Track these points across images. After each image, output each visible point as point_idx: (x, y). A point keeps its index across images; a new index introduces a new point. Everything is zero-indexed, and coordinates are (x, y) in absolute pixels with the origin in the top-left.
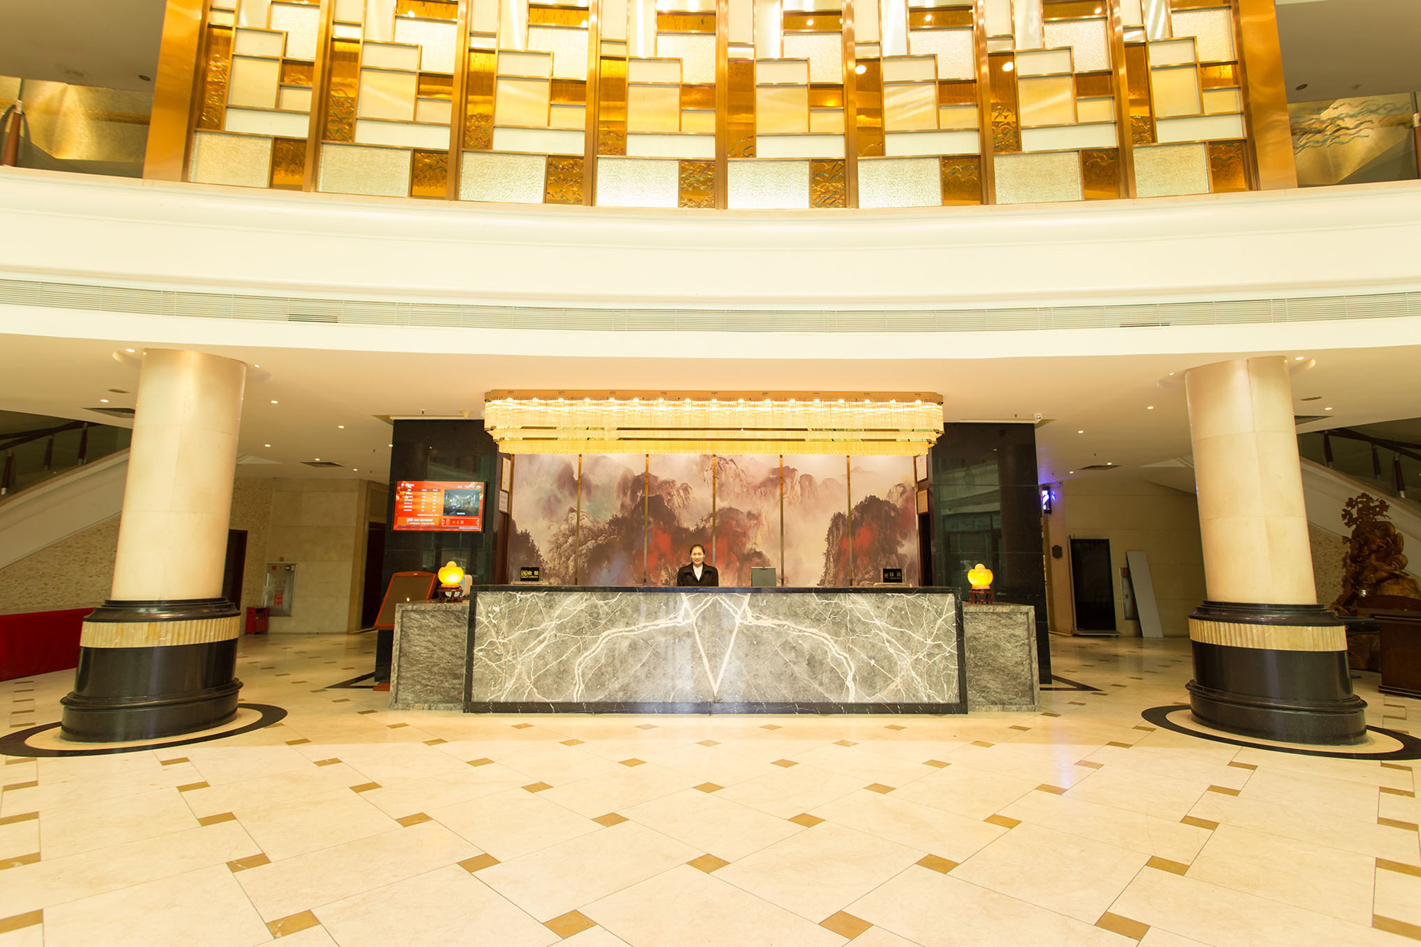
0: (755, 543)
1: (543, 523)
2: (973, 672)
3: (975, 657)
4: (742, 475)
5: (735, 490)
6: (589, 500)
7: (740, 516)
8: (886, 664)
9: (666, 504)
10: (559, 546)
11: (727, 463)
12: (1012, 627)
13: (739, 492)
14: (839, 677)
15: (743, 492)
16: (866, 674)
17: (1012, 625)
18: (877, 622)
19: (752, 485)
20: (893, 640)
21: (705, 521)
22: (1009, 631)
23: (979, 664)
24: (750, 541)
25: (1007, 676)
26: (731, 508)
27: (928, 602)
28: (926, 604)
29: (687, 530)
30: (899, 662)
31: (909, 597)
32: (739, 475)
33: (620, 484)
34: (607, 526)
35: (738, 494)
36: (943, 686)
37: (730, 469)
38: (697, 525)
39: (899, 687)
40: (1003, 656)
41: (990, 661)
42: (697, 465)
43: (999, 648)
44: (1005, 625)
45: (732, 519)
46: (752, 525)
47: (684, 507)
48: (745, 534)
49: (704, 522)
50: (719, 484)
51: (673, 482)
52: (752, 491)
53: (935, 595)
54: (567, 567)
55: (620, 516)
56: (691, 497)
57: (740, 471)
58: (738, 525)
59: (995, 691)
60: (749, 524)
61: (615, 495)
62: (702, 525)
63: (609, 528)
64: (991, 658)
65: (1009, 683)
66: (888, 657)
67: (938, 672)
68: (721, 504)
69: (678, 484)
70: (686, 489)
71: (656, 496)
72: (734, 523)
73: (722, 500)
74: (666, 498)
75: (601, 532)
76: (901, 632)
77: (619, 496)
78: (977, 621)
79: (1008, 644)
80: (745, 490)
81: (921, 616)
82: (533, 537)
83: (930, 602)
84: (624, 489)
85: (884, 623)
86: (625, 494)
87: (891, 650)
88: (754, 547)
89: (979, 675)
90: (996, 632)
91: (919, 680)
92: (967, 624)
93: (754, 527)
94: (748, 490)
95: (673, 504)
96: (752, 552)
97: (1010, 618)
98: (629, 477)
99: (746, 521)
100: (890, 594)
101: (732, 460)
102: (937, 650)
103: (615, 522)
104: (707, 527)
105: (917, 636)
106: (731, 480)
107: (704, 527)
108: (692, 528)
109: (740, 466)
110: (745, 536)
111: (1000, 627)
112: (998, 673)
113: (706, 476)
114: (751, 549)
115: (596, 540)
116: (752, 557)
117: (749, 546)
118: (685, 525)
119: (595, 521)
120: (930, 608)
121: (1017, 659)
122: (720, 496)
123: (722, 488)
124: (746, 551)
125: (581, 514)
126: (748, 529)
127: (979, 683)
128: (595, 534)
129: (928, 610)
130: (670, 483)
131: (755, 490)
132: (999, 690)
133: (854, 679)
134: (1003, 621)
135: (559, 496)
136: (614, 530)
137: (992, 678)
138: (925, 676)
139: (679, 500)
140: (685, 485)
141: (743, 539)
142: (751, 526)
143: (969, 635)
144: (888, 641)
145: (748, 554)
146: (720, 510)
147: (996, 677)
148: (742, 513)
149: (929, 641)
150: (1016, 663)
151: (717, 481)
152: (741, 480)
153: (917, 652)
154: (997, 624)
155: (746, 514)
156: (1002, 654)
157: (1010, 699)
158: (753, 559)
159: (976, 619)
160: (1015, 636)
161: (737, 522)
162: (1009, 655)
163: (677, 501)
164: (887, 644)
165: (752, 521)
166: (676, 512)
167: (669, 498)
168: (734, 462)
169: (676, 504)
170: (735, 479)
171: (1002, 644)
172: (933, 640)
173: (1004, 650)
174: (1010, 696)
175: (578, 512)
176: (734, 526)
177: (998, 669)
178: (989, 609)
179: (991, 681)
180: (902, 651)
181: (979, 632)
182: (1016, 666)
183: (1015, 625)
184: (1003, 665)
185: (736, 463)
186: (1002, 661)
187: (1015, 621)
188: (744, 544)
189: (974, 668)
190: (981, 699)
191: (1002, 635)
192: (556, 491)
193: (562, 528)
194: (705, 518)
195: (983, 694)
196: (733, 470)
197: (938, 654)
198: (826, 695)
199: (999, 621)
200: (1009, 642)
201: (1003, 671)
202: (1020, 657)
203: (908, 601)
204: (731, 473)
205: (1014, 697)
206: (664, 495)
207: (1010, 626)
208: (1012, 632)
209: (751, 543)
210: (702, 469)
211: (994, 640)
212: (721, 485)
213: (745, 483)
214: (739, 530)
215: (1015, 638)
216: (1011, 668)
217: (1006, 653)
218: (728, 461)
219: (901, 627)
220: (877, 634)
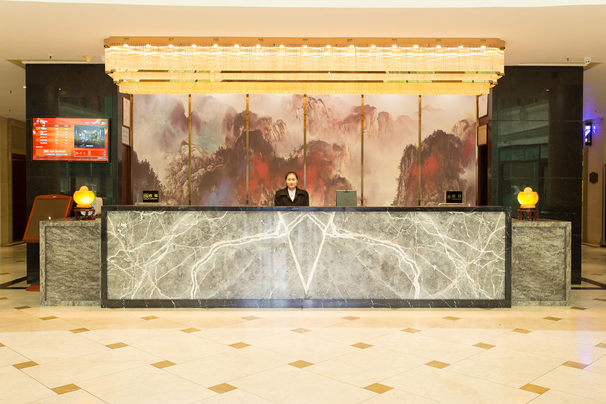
0: (339, 171)
1: (160, 154)
2: (517, 275)
3: (519, 263)
4: (329, 113)
5: (323, 125)
6: (199, 135)
8: (446, 269)
9: (264, 137)
10: (174, 174)
11: (316, 102)
12: (553, 239)
13: (326, 127)
14: (407, 279)
16: (429, 277)
17: (552, 237)
18: (440, 235)
19: (337, 121)
20: (453, 250)
21: (298, 152)
22: (549, 243)
23: (522, 269)
24: (335, 168)
25: (545, 278)
26: (319, 141)
27: (483, 219)
29: (282, 160)
30: (456, 267)
31: (467, 215)
32: (326, 113)
33: (224, 120)
34: (214, 157)
35: (325, 129)
36: (491, 286)
37: (319, 107)
38: (290, 156)
39: (456, 287)
41: (532, 266)
42: (290, 104)
43: (540, 256)
44: (546, 238)
45: (321, 150)
46: (337, 156)
47: (280, 140)
48: (331, 163)
49: (296, 153)
50: (309, 120)
51: (270, 119)
52: (337, 127)
53: (489, 213)
54: (182, 191)
55: (225, 148)
56: (285, 131)
57: (327, 109)
58: (325, 155)
59: (534, 290)
60: (334, 155)
61: (221, 130)
62: (295, 155)
63: (216, 157)
64: (532, 264)
65: (546, 284)
66: (448, 263)
67: (488, 275)
68: (310, 138)
69: (274, 121)
70: (281, 125)
71: (256, 131)
72: (321, 154)
73: (312, 133)
74: (264, 132)
75: (210, 161)
76: (459, 243)
77: (224, 131)
78: (523, 234)
79: (547, 253)
80: (331, 126)
81: (477, 230)
82: (152, 166)
84: (228, 125)
85: (445, 236)
86: (229, 129)
87: (451, 258)
88: (338, 173)
89: (522, 278)
90: (538, 243)
91: (473, 281)
92: (515, 236)
93: (338, 158)
94: (334, 126)
95: (270, 138)
96: (337, 178)
97: (551, 232)
98: (232, 115)
99: (332, 152)
100: (451, 213)
101: (320, 100)
102: (488, 257)
103: (221, 153)
104: (299, 157)
105: (472, 247)
106: (319, 117)
107: (296, 157)
108: (286, 158)
109: (327, 105)
110: (331, 165)
111: (542, 239)
112: (538, 276)
113: (298, 113)
114: (336, 176)
115: (206, 168)
116: (337, 182)
117: (334, 173)
118: (281, 155)
119: (204, 153)
120: (484, 224)
121: (554, 265)
122: (310, 131)
123: (312, 124)
124: (331, 177)
125: (192, 146)
126: (333, 159)
127: (521, 283)
128: (205, 163)
130: (267, 120)
131: (340, 126)
132: (537, 289)
133: (420, 281)
134: (545, 234)
135: (173, 131)
136: (220, 160)
137: (532, 280)
138: (478, 278)
139: (275, 134)
140: (280, 122)
141: (329, 166)
142: (336, 156)
143: (516, 245)
144: (449, 251)
145: (334, 180)
146: (311, 143)
147: (536, 279)
148: (328, 145)
149: (482, 251)
150: (553, 267)
151: (307, 118)
152: (328, 117)
153: (472, 259)
154: (540, 237)
155: (332, 146)
156: (542, 261)
157: (546, 296)
158: (338, 184)
159: (522, 232)
160: (554, 246)
161: (324, 152)
162: (548, 261)
163: (273, 135)
164: (448, 253)
165: (337, 152)
166: (273, 144)
167: (267, 132)
168: (322, 102)
169: (273, 138)
170: (322, 116)
171: (542, 253)
172: (486, 250)
173: (544, 258)
174: (547, 294)
175: (189, 145)
176: (322, 156)
177: (538, 273)
178: (534, 224)
179: (531, 282)
180: (460, 259)
181: (524, 243)
182: (553, 271)
183: (555, 237)
184: (542, 270)
185: (324, 102)
186: (542, 266)
187: (554, 234)
188: (330, 172)
189: (518, 272)
190: (522, 296)
191: (543, 246)
192: (170, 127)
193: (176, 158)
194: (297, 149)
195: (524, 293)
196: (321, 108)
197: (489, 261)
198: (397, 293)
199: (541, 234)
200: (548, 251)
201: (542, 274)
202: (557, 263)
203: (466, 218)
204: (319, 111)
205: (549, 295)
206: (262, 130)
207: (550, 239)
208: (551, 243)
209: (336, 170)
210: (295, 108)
211: (536, 250)
212: (311, 121)
213: (331, 119)
214: (326, 160)
215: (553, 248)
216: (548, 272)
217: (545, 260)
218: (317, 100)
219: (459, 239)
220: (440, 245)
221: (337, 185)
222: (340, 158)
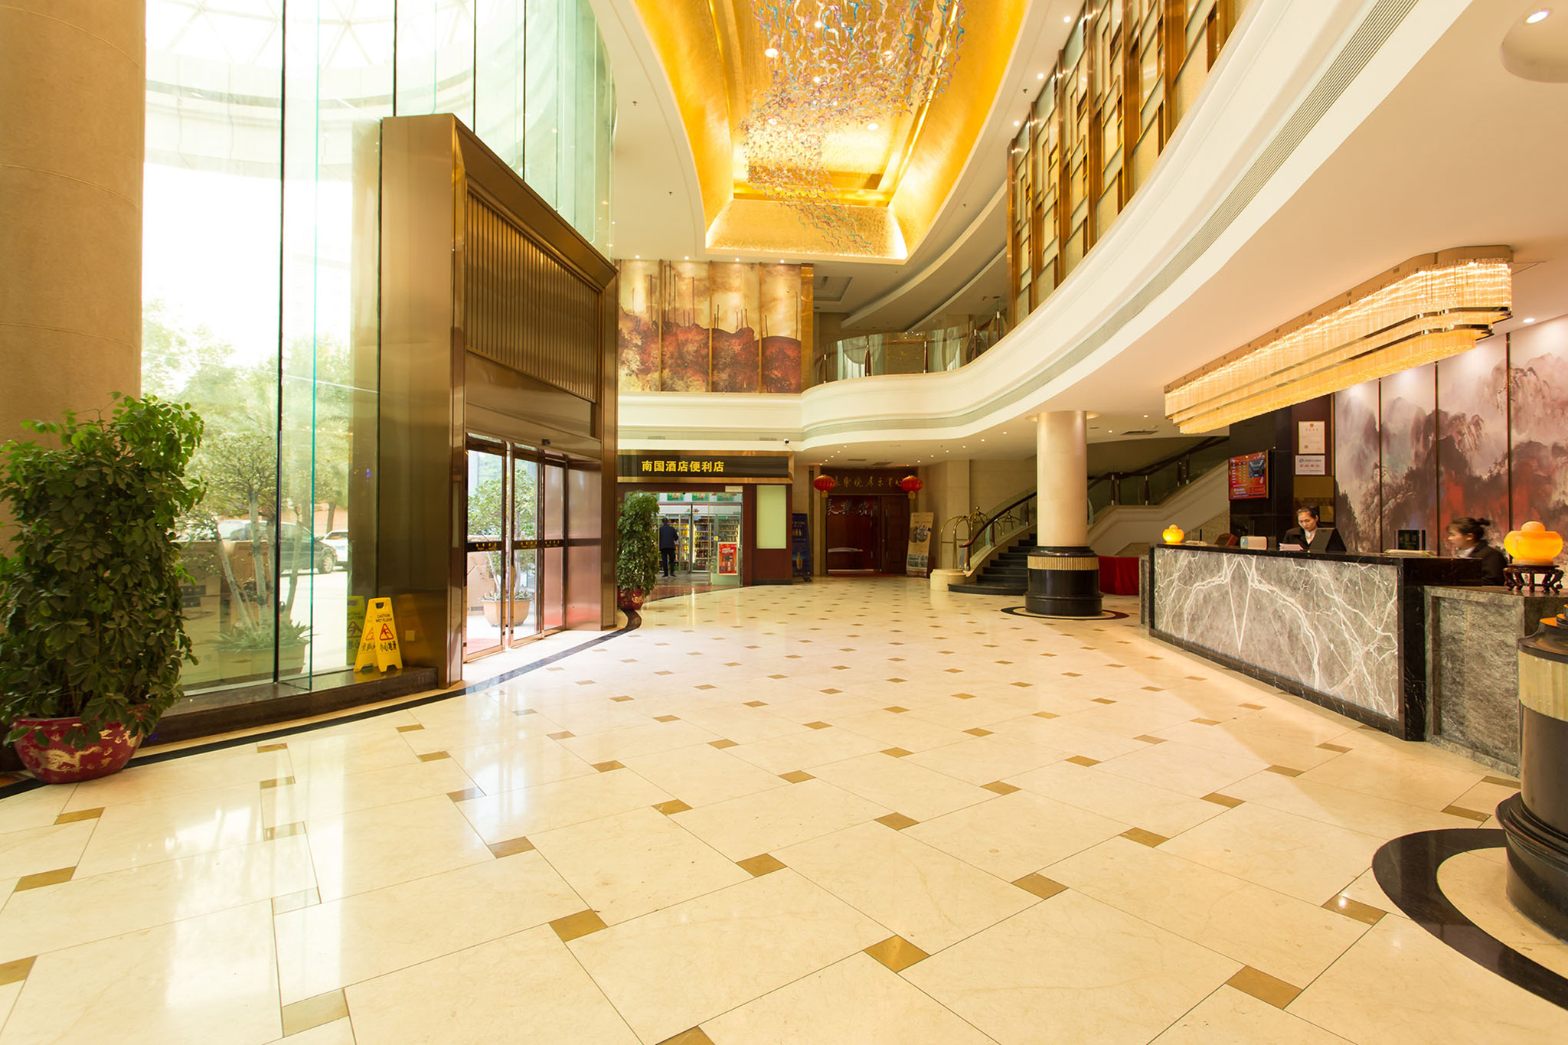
0: (1564, 493)
1: (1356, 483)
2: (1450, 690)
3: (1453, 668)
4: (1545, 389)
5: (1536, 414)
6: (1389, 453)
7: (1543, 453)
8: (1342, 651)
9: (1457, 447)
10: (1368, 507)
11: (1525, 375)
12: (1505, 630)
13: (1541, 416)
14: (1309, 659)
15: (1546, 414)
16: (1327, 659)
17: (1503, 626)
18: (1335, 597)
19: (1559, 401)
20: (1348, 623)
21: (1500, 464)
22: (1500, 637)
23: (1458, 680)
24: (1556, 489)
25: (1494, 709)
26: (1531, 442)
27: (1379, 577)
28: (1377, 579)
29: (1480, 478)
30: (1352, 652)
31: (1362, 568)
32: (1541, 390)
33: (1413, 429)
34: (1404, 481)
35: (1539, 419)
36: (1391, 696)
37: (1529, 382)
38: (1491, 472)
39: (1352, 684)
40: (1488, 675)
41: (1471, 679)
42: (1488, 387)
43: (1484, 661)
44: (1494, 626)
45: (1533, 458)
46: (1560, 465)
47: (1476, 449)
48: (1549, 479)
49: (1498, 467)
50: (1515, 408)
51: (1464, 416)
52: (1558, 412)
53: (1386, 567)
54: (1375, 530)
55: (1414, 468)
56: (1483, 432)
57: (1542, 383)
58: (1541, 467)
59: (1476, 728)
60: (1554, 463)
61: (1409, 443)
62: (1496, 471)
63: (1406, 483)
64: (1473, 674)
65: (1496, 721)
66: (1344, 643)
67: (1387, 675)
68: (1518, 438)
69: (1469, 419)
70: (1477, 423)
71: (1447, 437)
72: (1534, 464)
73: (1520, 431)
74: (1457, 438)
75: (1400, 488)
76: (1355, 613)
77: (1412, 444)
78: (1457, 612)
79: (1497, 657)
80: (1549, 412)
81: (1373, 595)
82: (1350, 499)
83: (1381, 576)
84: (1417, 434)
85: (1341, 600)
86: (1418, 440)
87: (1347, 636)
88: (1562, 498)
89: (1456, 697)
90: (1481, 634)
91: (1370, 680)
92: (1446, 616)
93: (1562, 467)
94: (1552, 411)
95: (1464, 446)
96: (1560, 506)
97: (1501, 615)
98: (1422, 418)
99: (1551, 458)
100: (1346, 563)
101: (1531, 370)
102: (1386, 644)
103: (1411, 475)
104: (1501, 472)
105: (1369, 622)
106: (1530, 399)
107: (1498, 474)
108: (1485, 477)
109: (1542, 375)
110: (1550, 483)
111: (1487, 627)
112: (1482, 701)
113: (1499, 400)
114: (1558, 502)
115: (1395, 498)
116: (1561, 514)
117: (1556, 497)
118: (1477, 472)
119: (1394, 477)
120: (1381, 585)
121: (1508, 686)
122: (1517, 426)
123: (1520, 414)
124: (1551, 505)
125: (1383, 469)
126: (1554, 471)
127: (1456, 708)
128: (1395, 491)
129: (1379, 587)
130: (1459, 418)
131: (1563, 410)
132: (1481, 728)
133: (1319, 664)
134: (1491, 618)
135: (1366, 452)
136: (1410, 485)
137: (1472, 706)
138: (1375, 677)
139: (1470, 439)
140: (1476, 418)
141: (1547, 486)
142: (1557, 467)
143: (1447, 633)
144: (1344, 624)
145: (1555, 510)
146: (1517, 447)
147: (1479, 706)
148: (1545, 447)
149: (1379, 631)
150: (1507, 690)
151: (1512, 405)
152: (1543, 397)
153: (1368, 643)
154: (1483, 622)
155: (1550, 449)
156: (1488, 672)
157: (1496, 748)
158: (1562, 517)
159: (1456, 609)
160: (1507, 646)
161: (1539, 461)
162: (1498, 675)
163: (1468, 440)
164: (1343, 627)
165: (1559, 458)
166: (1468, 456)
167: (1460, 438)
168: (1534, 372)
169: (1468, 447)
170: (1535, 397)
171: (1488, 654)
172: (1383, 631)
173: (1490, 666)
174: (1497, 742)
175: (1380, 467)
176: (1534, 468)
177: (1481, 695)
178: (1461, 594)
179: (1471, 711)
180: (1355, 639)
181: (1459, 631)
182: (1506, 697)
183: (1508, 627)
184: (1488, 690)
185: (1537, 372)
186: (1487, 682)
187: (1508, 620)
188: (1549, 495)
189: (1451, 684)
190: (1457, 734)
191: (1489, 642)
192: (1364, 447)
193: (1370, 487)
194: (1499, 460)
195: (1461, 728)
196: (1532, 385)
197: (1388, 650)
198: (1300, 675)
199: (1485, 617)
200: (1498, 655)
201: (1488, 701)
202: (1513, 682)
203: (1361, 572)
204: (1529, 389)
205: (1502, 746)
206: (1454, 435)
207: (1501, 628)
208: (1503, 638)
209: (1557, 493)
210: (1495, 392)
211: (1477, 647)
212: (1518, 410)
213: (1548, 400)
214: (1542, 474)
215: (1506, 649)
216: (1497, 697)
217: (1493, 671)
218: (1526, 370)
219: (1354, 607)
220: (1336, 613)
221: (1559, 519)
222: (1564, 468)
